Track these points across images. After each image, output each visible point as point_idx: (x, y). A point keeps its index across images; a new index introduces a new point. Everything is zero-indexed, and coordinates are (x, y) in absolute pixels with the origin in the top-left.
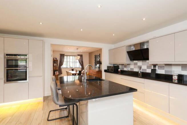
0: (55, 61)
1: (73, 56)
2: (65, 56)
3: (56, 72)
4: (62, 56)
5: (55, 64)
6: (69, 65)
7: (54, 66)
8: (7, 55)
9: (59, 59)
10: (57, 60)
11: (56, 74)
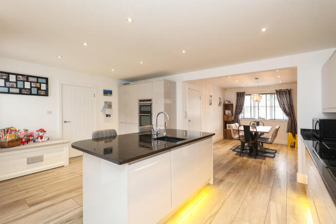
0: (227, 106)
1: (266, 94)
2: (246, 95)
3: (227, 125)
4: (241, 96)
5: (227, 112)
6: (257, 114)
7: (224, 113)
8: (140, 101)
9: (234, 102)
10: (232, 105)
11: (228, 129)
